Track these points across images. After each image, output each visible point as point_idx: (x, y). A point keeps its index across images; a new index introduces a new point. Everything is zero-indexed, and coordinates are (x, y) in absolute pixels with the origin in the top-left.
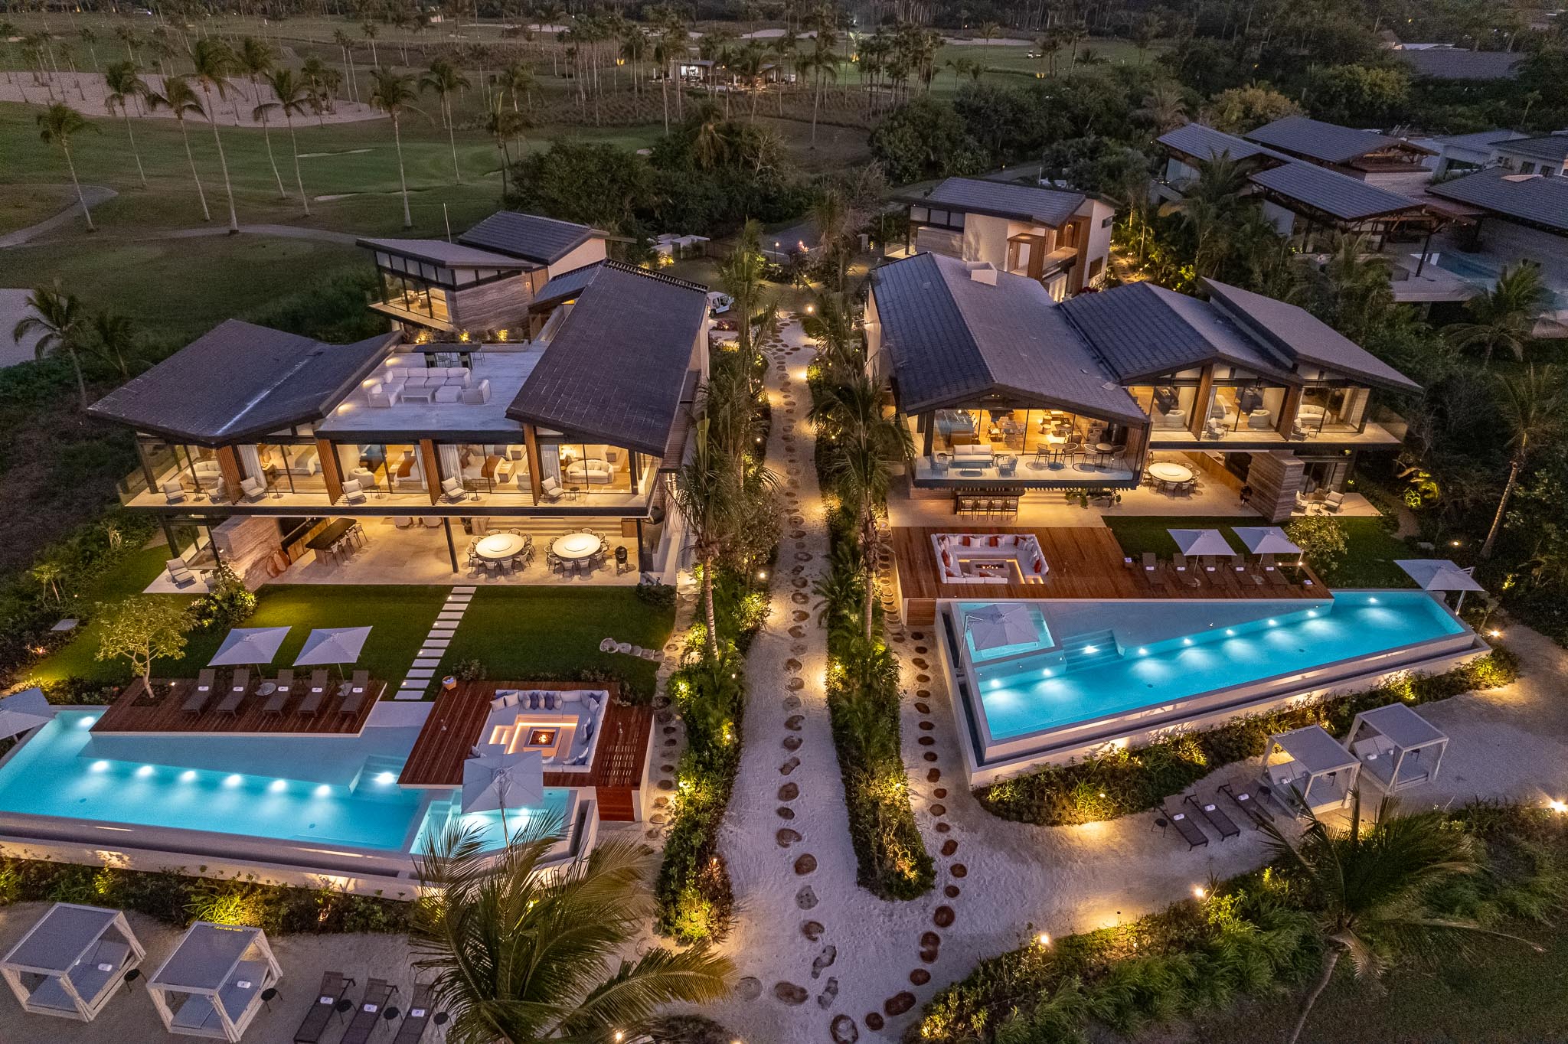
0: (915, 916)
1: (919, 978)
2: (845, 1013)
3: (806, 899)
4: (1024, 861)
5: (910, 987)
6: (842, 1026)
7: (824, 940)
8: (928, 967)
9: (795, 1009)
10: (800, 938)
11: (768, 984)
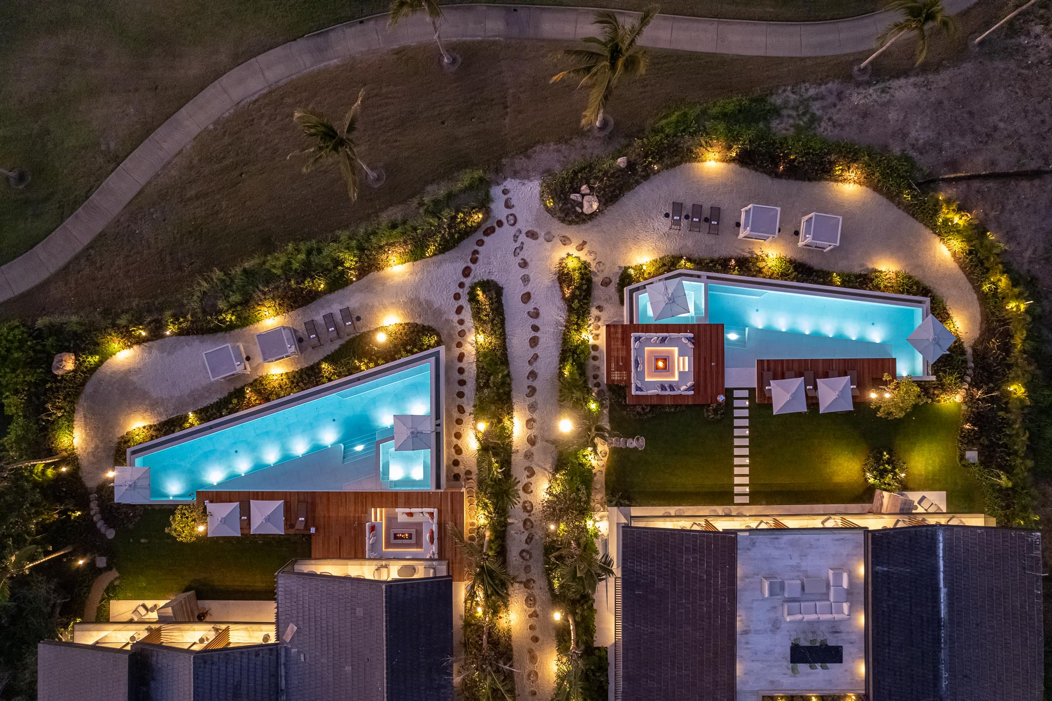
0: (480, 272)
1: (480, 243)
2: (511, 227)
3: (526, 279)
4: (427, 301)
5: (485, 239)
6: (512, 222)
7: (518, 260)
8: (476, 248)
9: (530, 229)
10: (528, 260)
11: (541, 239)
